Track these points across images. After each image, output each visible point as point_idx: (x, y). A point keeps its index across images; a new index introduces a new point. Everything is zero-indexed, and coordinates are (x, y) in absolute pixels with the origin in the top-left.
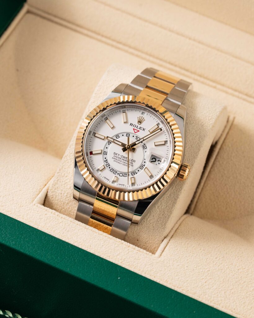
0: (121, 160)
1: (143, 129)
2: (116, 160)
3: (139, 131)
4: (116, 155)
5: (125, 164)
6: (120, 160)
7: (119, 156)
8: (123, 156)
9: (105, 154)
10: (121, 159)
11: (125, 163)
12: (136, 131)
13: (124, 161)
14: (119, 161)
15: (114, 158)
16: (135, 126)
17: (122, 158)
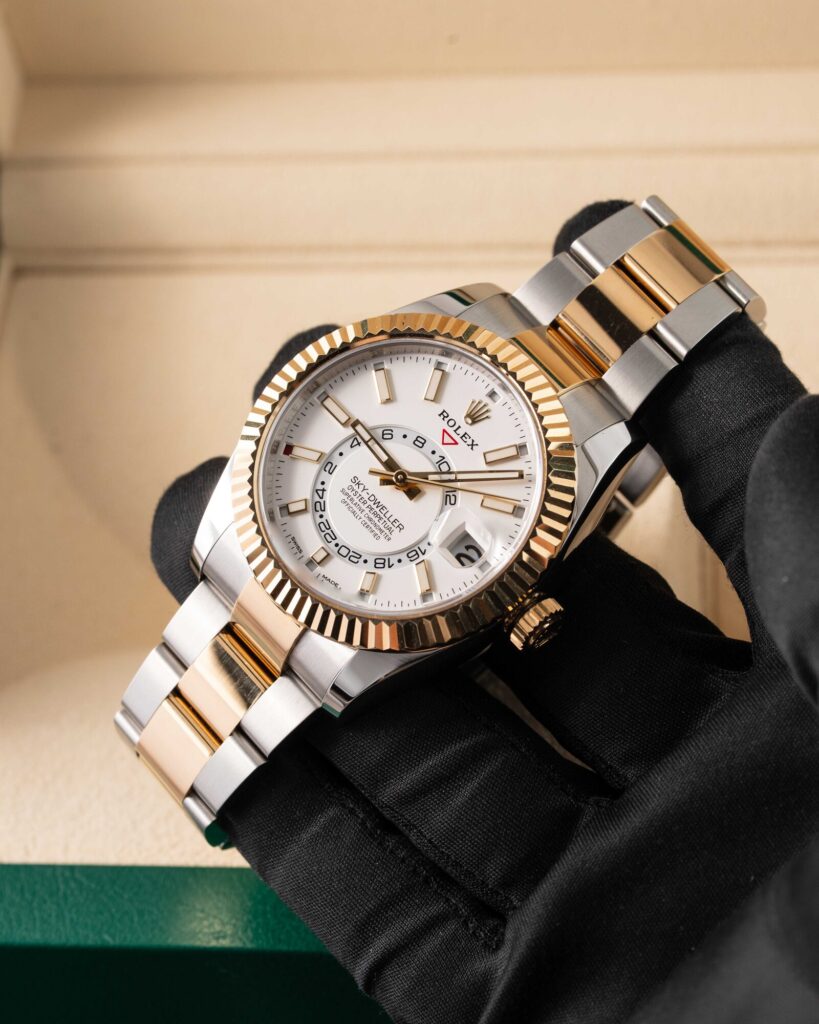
0: (364, 507)
1: (470, 442)
2: (349, 501)
3: (456, 443)
4: (356, 487)
5: (369, 523)
6: (361, 505)
7: (364, 494)
8: (375, 499)
9: (327, 469)
10: (364, 503)
11: (370, 520)
12: (447, 439)
13: (372, 516)
14: (355, 508)
15: (347, 494)
16: (451, 423)
17: (369, 503)
